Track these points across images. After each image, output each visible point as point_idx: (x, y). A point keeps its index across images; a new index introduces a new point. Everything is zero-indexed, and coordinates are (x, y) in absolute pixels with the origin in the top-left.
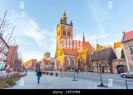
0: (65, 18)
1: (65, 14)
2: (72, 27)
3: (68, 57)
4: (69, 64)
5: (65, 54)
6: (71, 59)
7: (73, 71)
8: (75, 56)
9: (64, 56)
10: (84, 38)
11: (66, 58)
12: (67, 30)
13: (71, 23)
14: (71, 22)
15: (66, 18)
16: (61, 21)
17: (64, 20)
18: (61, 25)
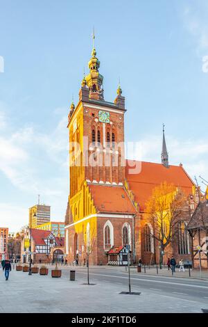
0: (95, 81)
1: (96, 66)
2: (121, 112)
3: (110, 219)
4: (112, 243)
5: (98, 210)
6: (117, 228)
8: (130, 217)
9: (96, 215)
10: (165, 153)
11: (100, 224)
12: (104, 126)
13: (121, 100)
14: (121, 92)
15: (100, 80)
16: (84, 92)
17: (94, 86)
18: (85, 108)
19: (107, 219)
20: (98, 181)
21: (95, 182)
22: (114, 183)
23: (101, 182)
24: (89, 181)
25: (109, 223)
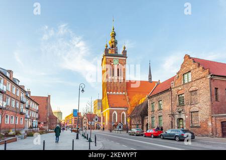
0: (113, 43)
1: (114, 35)
2: (124, 58)
3: (116, 110)
4: (117, 121)
5: (110, 106)
6: (119, 114)
7: (120, 129)
8: (126, 109)
9: (109, 109)
10: (150, 75)
11: (111, 113)
13: (125, 52)
14: (125, 48)
15: (116, 43)
16: (106, 51)
17: (113, 46)
18: (107, 59)
19: (114, 110)
20: (113, 92)
21: (111, 93)
22: (121, 93)
23: (114, 93)
24: (108, 93)
25: (115, 112)
